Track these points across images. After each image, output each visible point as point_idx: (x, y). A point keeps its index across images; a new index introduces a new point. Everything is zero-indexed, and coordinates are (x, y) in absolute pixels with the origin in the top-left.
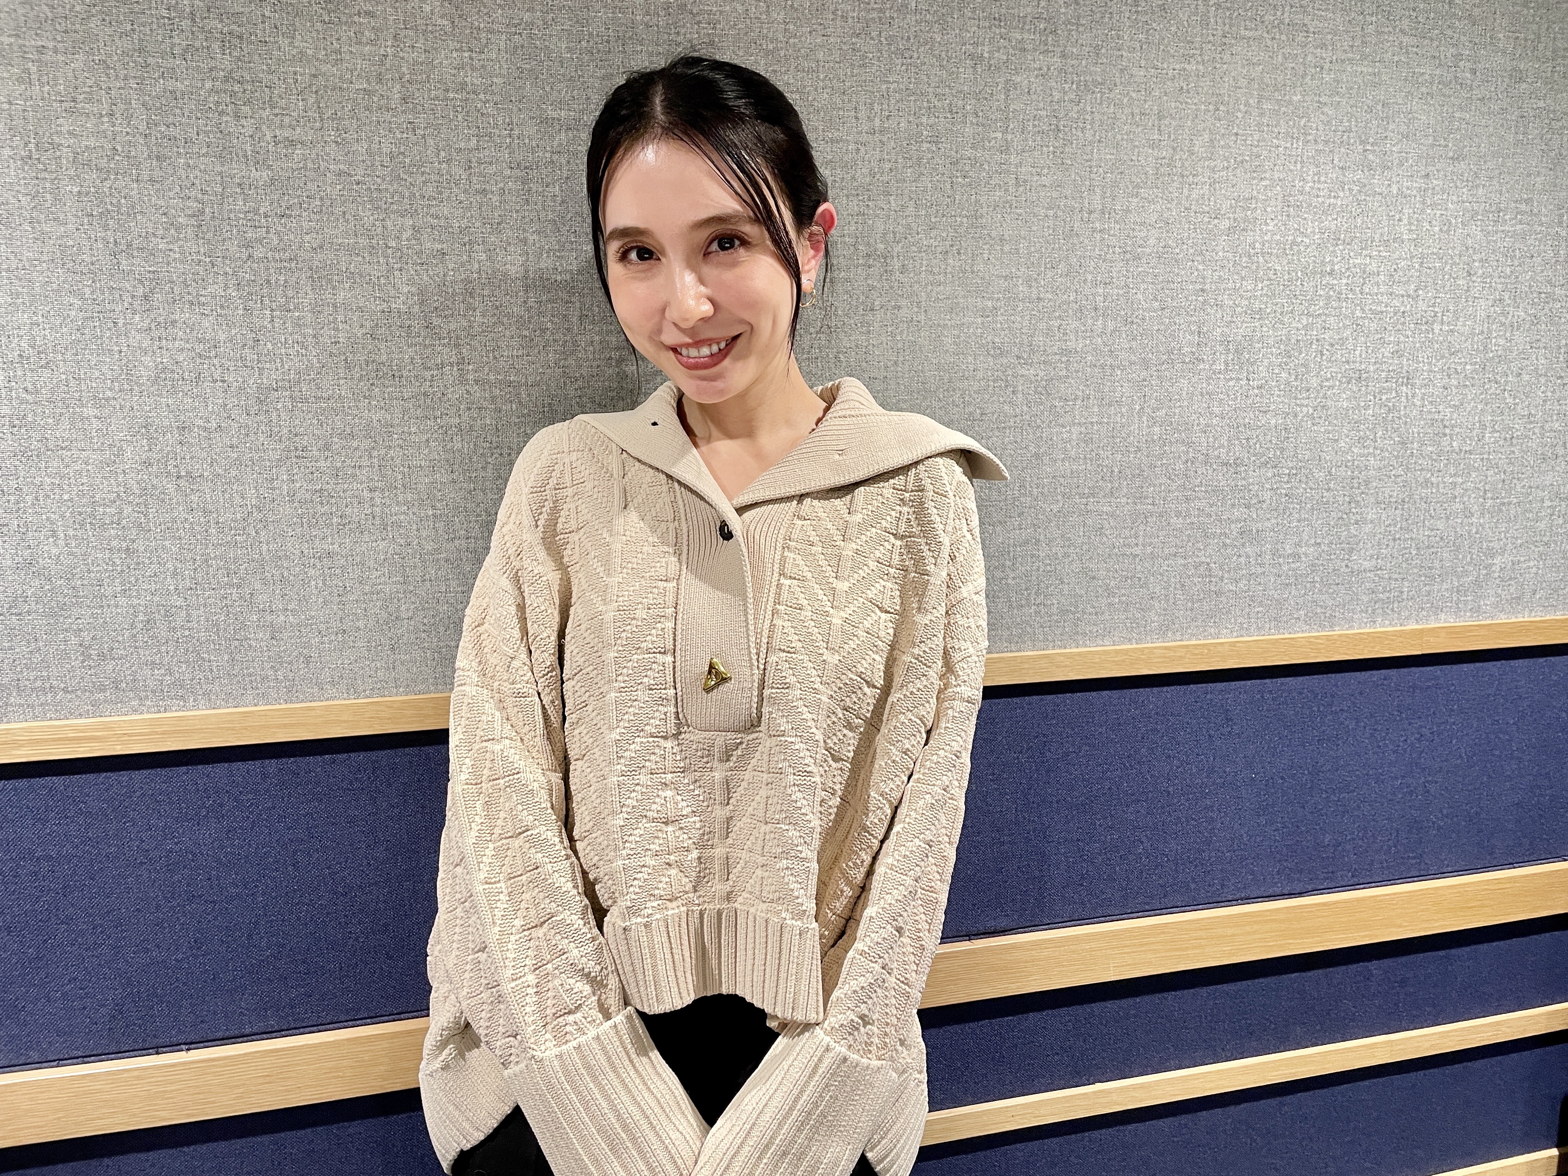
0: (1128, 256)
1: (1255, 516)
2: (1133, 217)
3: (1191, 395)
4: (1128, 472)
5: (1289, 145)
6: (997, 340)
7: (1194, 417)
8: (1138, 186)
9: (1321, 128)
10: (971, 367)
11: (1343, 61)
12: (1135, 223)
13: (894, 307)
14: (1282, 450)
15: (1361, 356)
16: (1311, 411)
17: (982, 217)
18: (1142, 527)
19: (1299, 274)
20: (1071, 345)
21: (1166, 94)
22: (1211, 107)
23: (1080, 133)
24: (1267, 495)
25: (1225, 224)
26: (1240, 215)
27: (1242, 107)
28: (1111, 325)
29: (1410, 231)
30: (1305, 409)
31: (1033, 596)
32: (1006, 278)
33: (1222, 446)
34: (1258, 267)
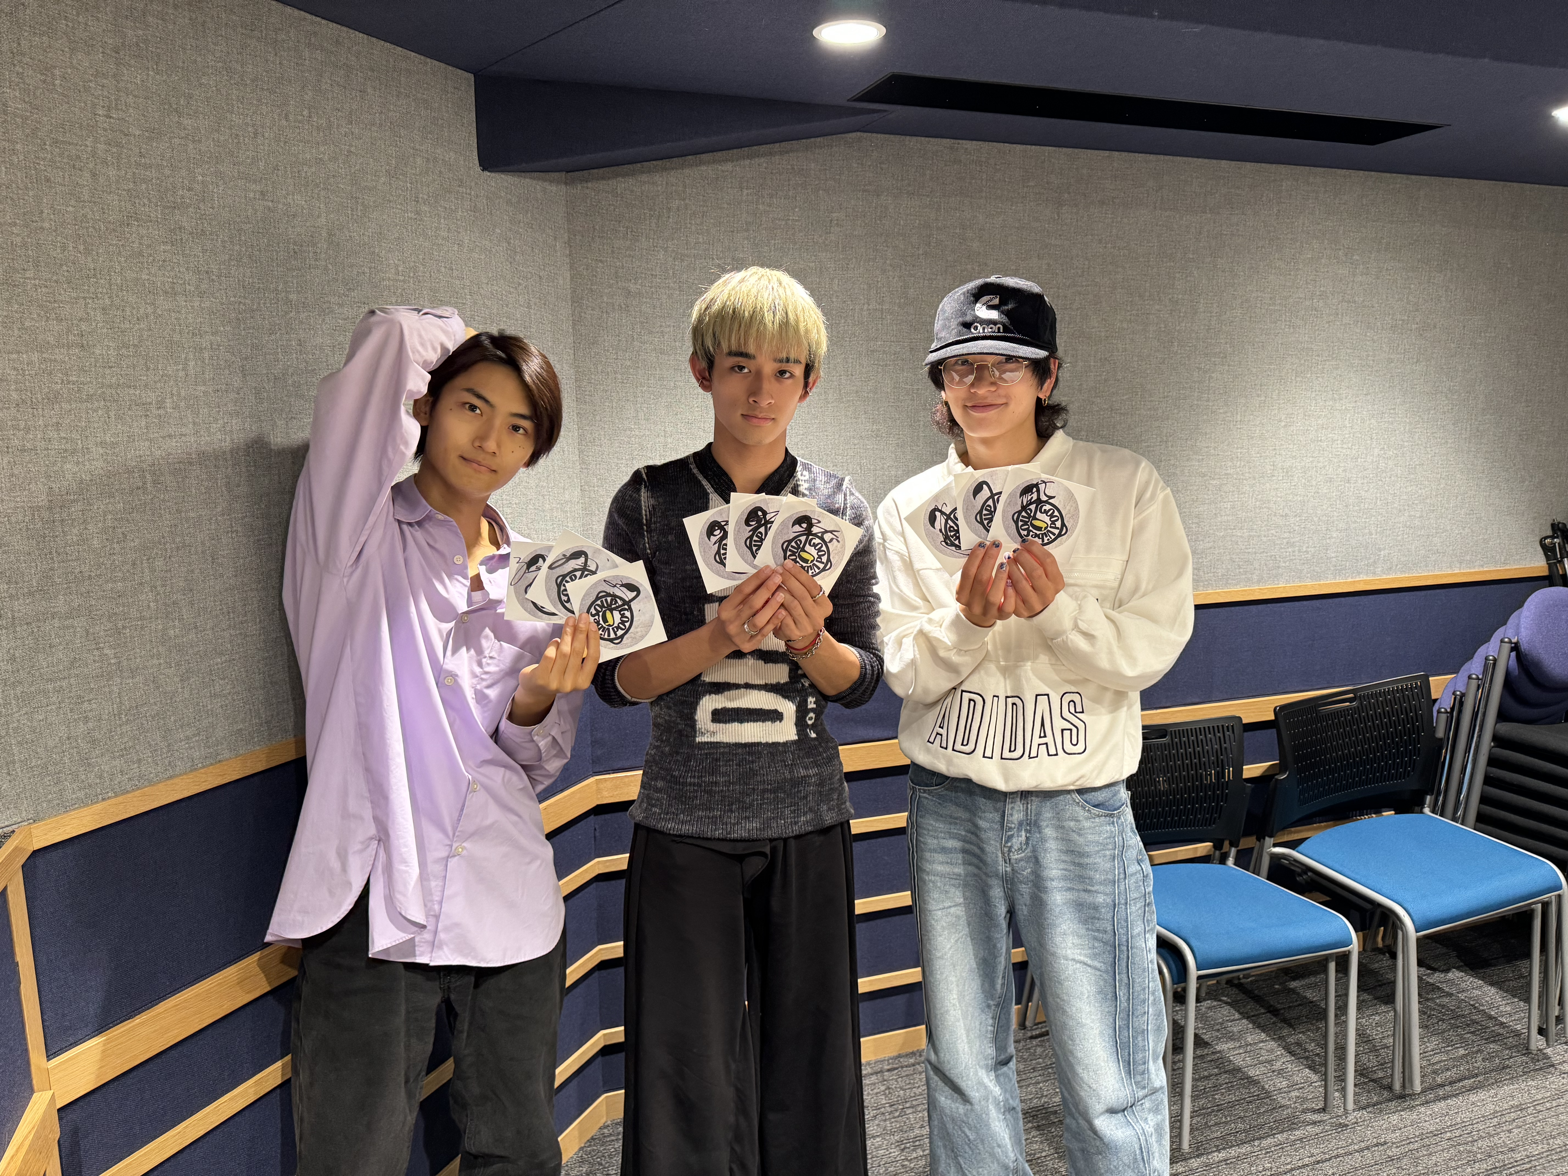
0: (1249, 437)
2: (1251, 423)
3: (1270, 489)
5: (1306, 393)
9: (1317, 386)
11: (1325, 360)
14: (1303, 510)
15: (1331, 472)
19: (1309, 441)
21: (1263, 377)
22: (1279, 381)
23: (1233, 393)
24: (1297, 528)
27: (1289, 380)
30: (1311, 494)
33: (1281, 509)
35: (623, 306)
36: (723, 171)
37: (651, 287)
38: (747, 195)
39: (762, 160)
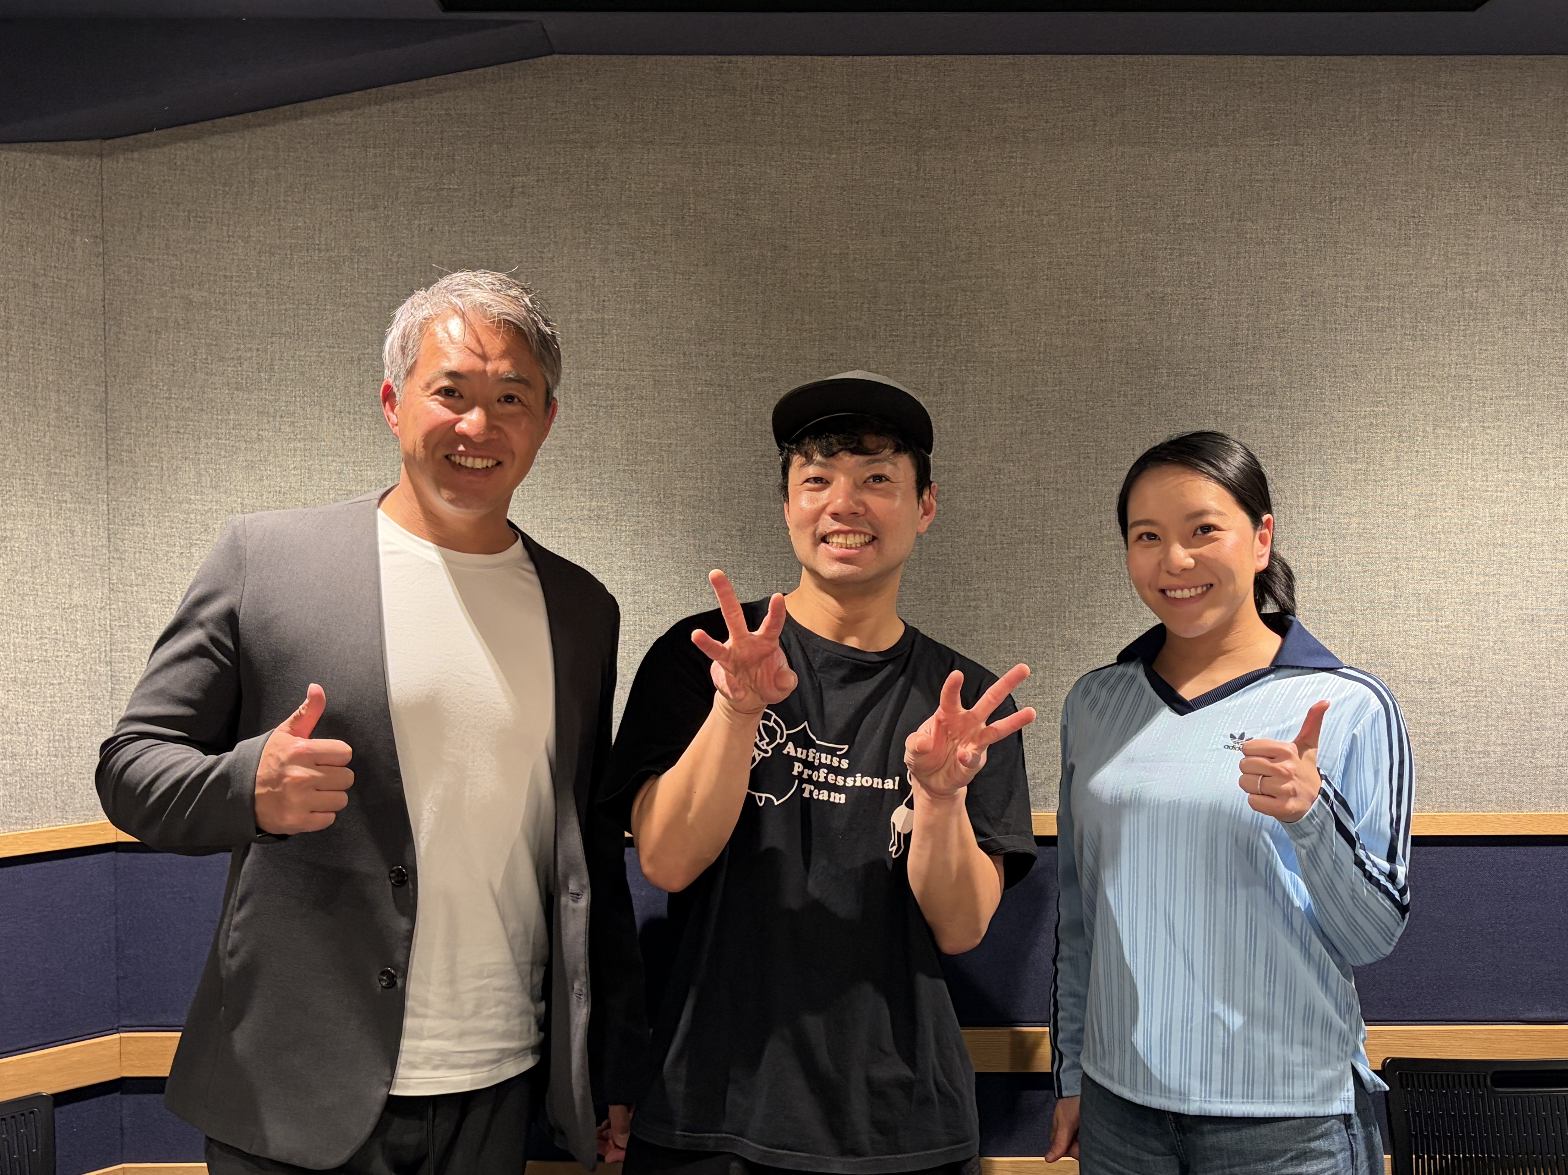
0: (1335, 536)
1: (1448, 721)
2: (1338, 510)
3: (1390, 633)
5: (1460, 457)
9: (1486, 443)
11: (1502, 398)
14: (1469, 673)
15: (1532, 604)
16: (1492, 644)
19: (1475, 546)
21: (1360, 427)
22: (1396, 435)
23: (1295, 457)
27: (1420, 433)
30: (1486, 643)
33: (1418, 669)
34: (1439, 542)
35: (181, 322)
36: (337, 125)
37: (223, 294)
38: (375, 156)
39: (399, 105)
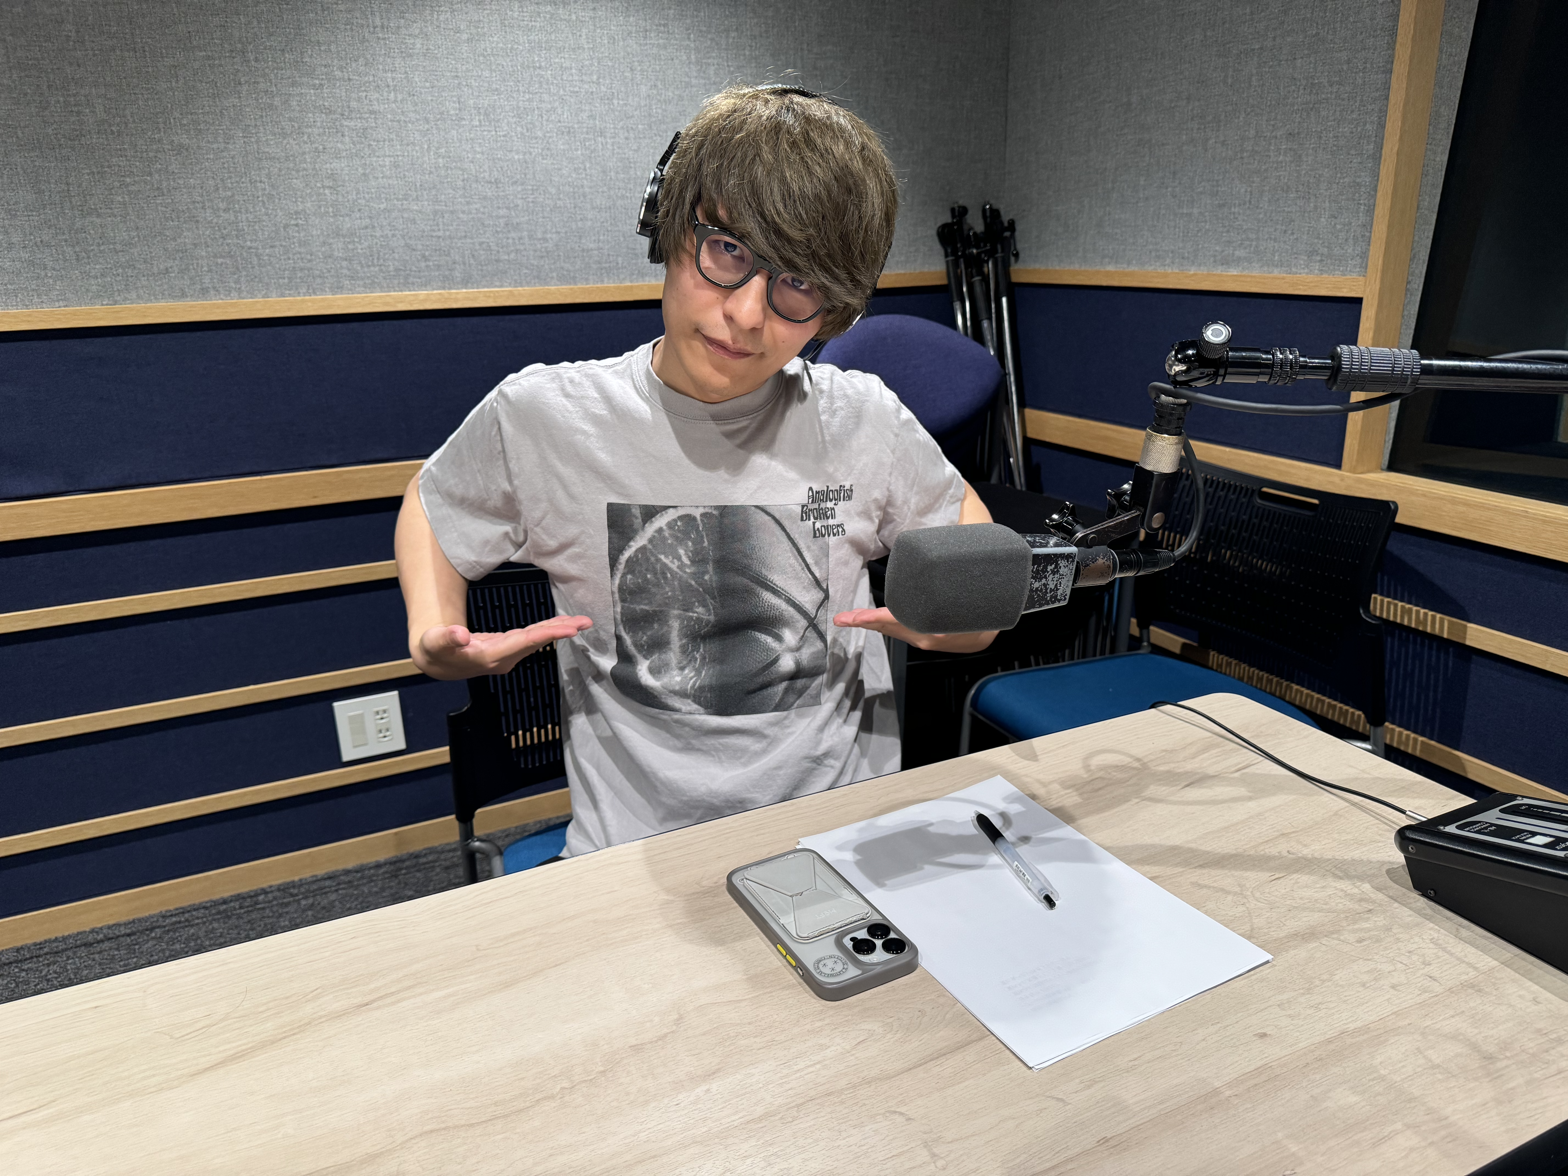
4: (426, 185)
6: (326, 104)
7: (464, 153)
8: (402, 12)
10: (312, 120)
12: (405, 34)
13: (254, 82)
17: (303, 29)
18: (441, 220)
20: (376, 108)
25: (465, 36)
26: (474, 31)
28: (400, 97)
29: (588, 42)
31: (375, 261)
32: (325, 66)
